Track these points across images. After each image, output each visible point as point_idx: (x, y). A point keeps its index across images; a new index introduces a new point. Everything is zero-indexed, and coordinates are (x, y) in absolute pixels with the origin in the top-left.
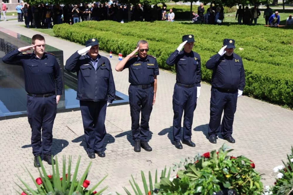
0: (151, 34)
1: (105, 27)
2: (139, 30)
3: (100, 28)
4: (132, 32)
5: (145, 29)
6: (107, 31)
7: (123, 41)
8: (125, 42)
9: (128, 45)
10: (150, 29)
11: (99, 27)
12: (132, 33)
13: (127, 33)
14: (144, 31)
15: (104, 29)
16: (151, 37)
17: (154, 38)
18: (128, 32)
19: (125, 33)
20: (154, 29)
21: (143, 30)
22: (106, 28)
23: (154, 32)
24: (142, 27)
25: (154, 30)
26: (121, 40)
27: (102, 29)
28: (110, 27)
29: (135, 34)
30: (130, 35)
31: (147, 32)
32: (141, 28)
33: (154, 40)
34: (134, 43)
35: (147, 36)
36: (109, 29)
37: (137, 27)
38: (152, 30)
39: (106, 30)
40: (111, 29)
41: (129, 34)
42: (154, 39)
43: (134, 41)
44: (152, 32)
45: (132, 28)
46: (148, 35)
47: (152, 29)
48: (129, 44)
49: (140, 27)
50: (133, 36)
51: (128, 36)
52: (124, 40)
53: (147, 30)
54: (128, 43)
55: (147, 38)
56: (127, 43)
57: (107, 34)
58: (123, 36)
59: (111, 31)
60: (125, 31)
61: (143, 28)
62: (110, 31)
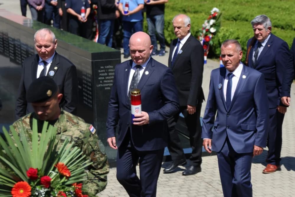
0: (283, 17)
1: (191, 6)
2: (258, 9)
3: (181, 8)
4: (243, 14)
5: (270, 7)
6: (196, 12)
7: (227, 30)
8: (232, 33)
9: (238, 38)
10: (279, 8)
11: (180, 6)
12: (244, 16)
13: (234, 16)
14: (267, 12)
15: (190, 10)
16: (282, 23)
17: (288, 25)
18: (237, 14)
19: (230, 15)
20: (287, 6)
21: (266, 9)
22: (193, 7)
23: (287, 12)
24: (262, 4)
25: (288, 8)
26: (225, 30)
27: (186, 9)
28: (200, 6)
29: (250, 17)
30: (240, 19)
31: (274, 12)
32: (260, 5)
33: (288, 29)
34: (249, 34)
35: (275, 21)
36: (200, 9)
37: (253, 4)
38: (284, 9)
39: (193, 10)
40: (203, 10)
41: (239, 17)
42: (288, 27)
43: (249, 32)
44: (284, 13)
45: (244, 7)
46: (276, 19)
47: (284, 7)
48: (241, 36)
49: (258, 5)
50: (246, 22)
51: (237, 22)
52: (231, 30)
53: (274, 9)
54: (238, 35)
55: (274, 25)
56: (235, 35)
57: (197, 18)
58: (227, 22)
59: (203, 14)
60: (230, 13)
61: (265, 6)
62: (201, 12)
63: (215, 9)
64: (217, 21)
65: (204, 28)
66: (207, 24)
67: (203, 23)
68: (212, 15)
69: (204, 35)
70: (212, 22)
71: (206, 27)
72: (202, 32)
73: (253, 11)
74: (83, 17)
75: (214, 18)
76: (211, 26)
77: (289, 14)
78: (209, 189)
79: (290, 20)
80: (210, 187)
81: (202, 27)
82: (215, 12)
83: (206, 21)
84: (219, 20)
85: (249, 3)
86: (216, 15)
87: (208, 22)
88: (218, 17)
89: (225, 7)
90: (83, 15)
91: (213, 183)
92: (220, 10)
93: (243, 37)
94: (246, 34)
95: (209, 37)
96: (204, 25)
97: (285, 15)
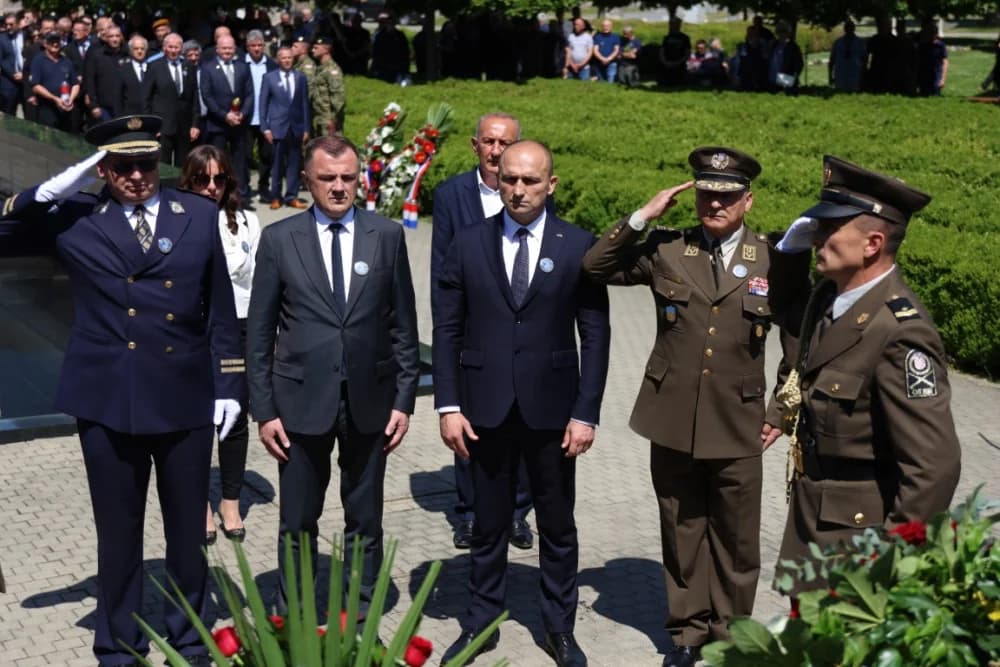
0: (530, 127)
9: (440, 166)
20: (536, 107)
28: (359, 101)
32: (481, 102)
34: (464, 157)
36: (358, 107)
37: (466, 101)
38: (535, 113)
40: (364, 110)
43: (463, 153)
48: (447, 162)
57: (354, 125)
62: (360, 114)
63: (393, 105)
64: (396, 130)
65: (370, 144)
66: (376, 137)
67: (368, 134)
68: (387, 117)
69: (369, 159)
70: (386, 131)
71: (373, 142)
72: (366, 153)
73: (469, 113)
74: (65, 100)
75: (391, 123)
76: (385, 141)
77: (541, 121)
78: (397, 465)
79: (545, 132)
80: (400, 460)
81: (366, 141)
82: (393, 111)
83: (374, 130)
84: (402, 128)
85: (458, 99)
86: (395, 118)
87: (379, 132)
88: (398, 121)
89: (410, 104)
90: (65, 97)
91: (404, 452)
92: (402, 108)
93: (450, 164)
94: (458, 157)
95: (379, 163)
96: (369, 139)
97: (533, 123)
